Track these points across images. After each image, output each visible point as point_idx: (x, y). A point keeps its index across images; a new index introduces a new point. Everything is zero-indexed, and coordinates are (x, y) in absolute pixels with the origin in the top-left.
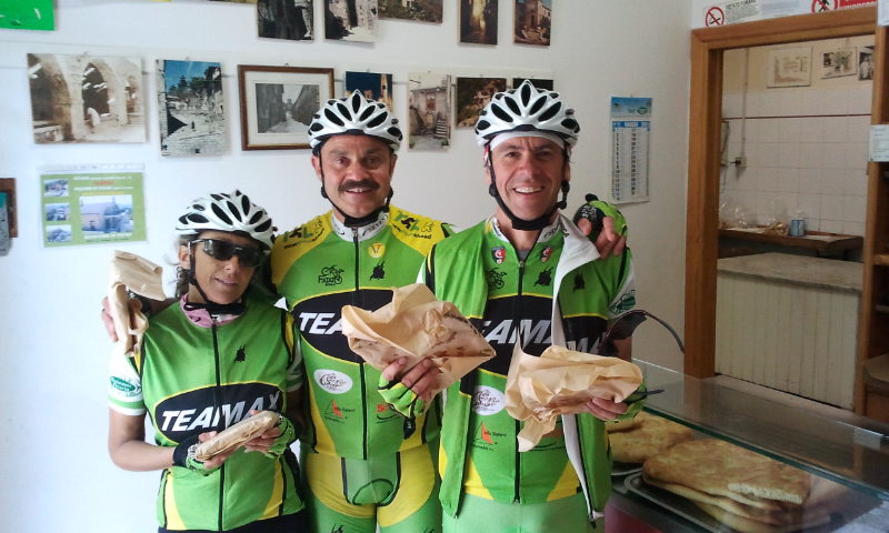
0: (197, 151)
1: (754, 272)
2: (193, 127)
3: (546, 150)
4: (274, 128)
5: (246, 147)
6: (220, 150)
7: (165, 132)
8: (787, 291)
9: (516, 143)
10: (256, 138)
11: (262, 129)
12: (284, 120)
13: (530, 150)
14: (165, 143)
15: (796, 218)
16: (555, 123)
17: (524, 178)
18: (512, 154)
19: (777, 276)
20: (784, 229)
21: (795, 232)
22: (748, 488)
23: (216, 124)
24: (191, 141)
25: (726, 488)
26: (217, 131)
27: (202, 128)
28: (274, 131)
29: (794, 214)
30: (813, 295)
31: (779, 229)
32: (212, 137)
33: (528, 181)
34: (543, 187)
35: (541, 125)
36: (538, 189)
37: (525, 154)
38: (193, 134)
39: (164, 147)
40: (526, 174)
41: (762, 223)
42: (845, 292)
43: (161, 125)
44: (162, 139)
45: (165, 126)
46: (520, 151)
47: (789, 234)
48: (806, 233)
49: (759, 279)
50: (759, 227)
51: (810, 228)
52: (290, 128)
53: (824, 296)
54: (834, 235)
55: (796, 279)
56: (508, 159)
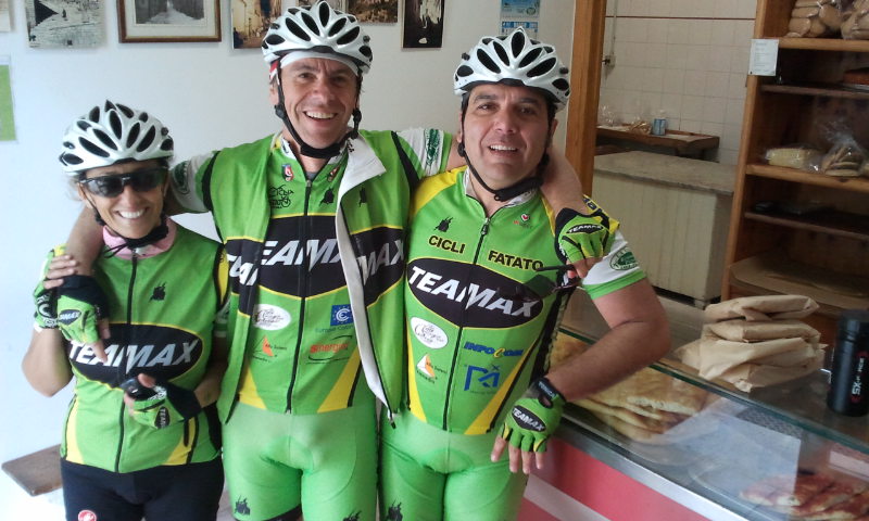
0: (70, 43)
1: (621, 171)
2: (65, 16)
3: (342, 75)
4: (153, 19)
5: (124, 39)
6: (95, 42)
7: (33, 21)
8: (650, 191)
9: (312, 64)
10: (134, 30)
11: (141, 19)
12: (165, 10)
13: (326, 73)
14: (32, 33)
15: (659, 117)
16: (352, 48)
17: (317, 102)
18: (306, 76)
19: (642, 175)
20: (647, 127)
21: (657, 131)
22: (646, 401)
23: (89, 13)
24: (63, 32)
25: (626, 401)
26: (92, 22)
27: (74, 16)
28: (152, 22)
29: (657, 113)
30: (674, 194)
31: (643, 127)
32: (86, 28)
33: (321, 107)
34: (336, 114)
35: (339, 48)
36: (331, 116)
37: (320, 76)
38: (64, 24)
39: (32, 38)
40: (321, 99)
41: (626, 122)
42: (704, 191)
43: (27, 13)
44: (29, 28)
45: (33, 14)
46: (314, 73)
47: (652, 133)
48: (667, 131)
49: (626, 177)
50: (624, 125)
51: (671, 127)
52: (170, 19)
53: (685, 195)
54: (692, 134)
55: (660, 178)
56: (301, 80)
